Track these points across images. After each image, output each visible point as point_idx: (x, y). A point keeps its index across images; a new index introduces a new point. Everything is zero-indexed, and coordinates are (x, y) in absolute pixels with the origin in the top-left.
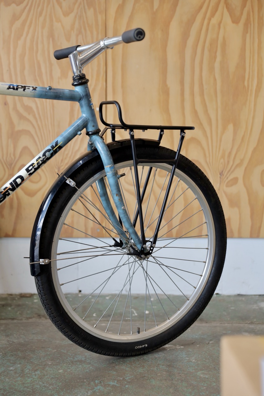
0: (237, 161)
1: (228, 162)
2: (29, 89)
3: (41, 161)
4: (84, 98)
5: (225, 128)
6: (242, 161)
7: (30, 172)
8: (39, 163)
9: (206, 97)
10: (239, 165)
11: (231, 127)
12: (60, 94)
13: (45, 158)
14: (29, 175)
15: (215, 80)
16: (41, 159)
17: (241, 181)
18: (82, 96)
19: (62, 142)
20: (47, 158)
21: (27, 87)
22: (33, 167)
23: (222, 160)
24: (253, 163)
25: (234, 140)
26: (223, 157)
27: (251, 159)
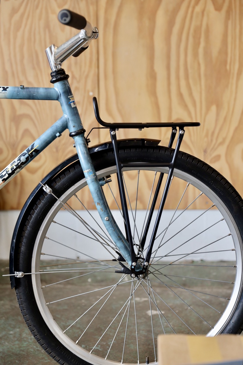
0: (220, 140)
1: (212, 140)
3: (16, 166)
4: (62, 96)
5: (208, 109)
6: (224, 140)
7: (4, 178)
8: (13, 168)
9: (191, 81)
10: (222, 143)
11: (214, 108)
12: (34, 93)
13: (20, 162)
14: (3, 180)
15: (199, 64)
16: (16, 164)
17: (223, 158)
18: (60, 94)
19: (38, 146)
20: (22, 162)
22: (7, 173)
23: (206, 139)
24: (234, 142)
25: (217, 120)
26: (207, 136)
27: (233, 138)
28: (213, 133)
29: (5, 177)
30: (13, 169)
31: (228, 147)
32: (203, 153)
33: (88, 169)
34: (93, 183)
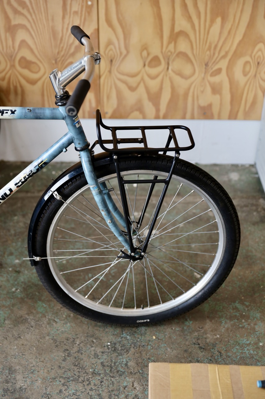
0: (223, 53)
1: (214, 54)
2: (7, 113)
3: (28, 175)
4: (67, 117)
6: (227, 53)
10: (224, 57)
12: (41, 116)
13: (31, 173)
14: (17, 187)
17: (224, 71)
18: (65, 117)
19: (47, 159)
20: (33, 173)
21: (5, 112)
22: (20, 181)
23: (208, 53)
24: (237, 55)
25: (221, 33)
26: (209, 49)
27: (235, 52)
28: (216, 46)
29: (19, 184)
30: (26, 178)
31: (230, 60)
32: (204, 66)
33: (93, 185)
34: (98, 195)
